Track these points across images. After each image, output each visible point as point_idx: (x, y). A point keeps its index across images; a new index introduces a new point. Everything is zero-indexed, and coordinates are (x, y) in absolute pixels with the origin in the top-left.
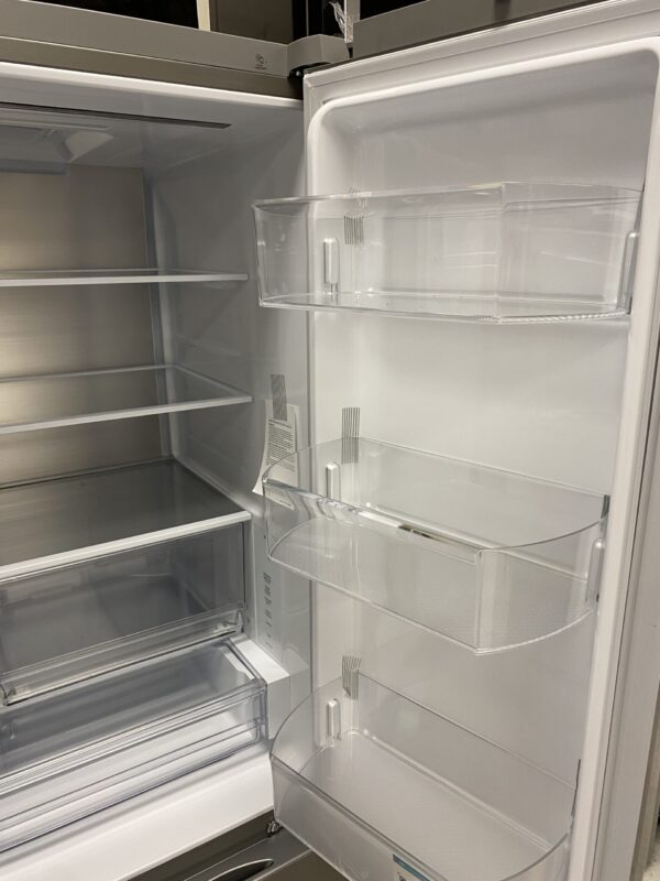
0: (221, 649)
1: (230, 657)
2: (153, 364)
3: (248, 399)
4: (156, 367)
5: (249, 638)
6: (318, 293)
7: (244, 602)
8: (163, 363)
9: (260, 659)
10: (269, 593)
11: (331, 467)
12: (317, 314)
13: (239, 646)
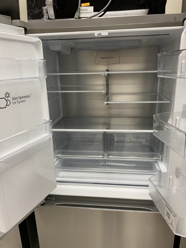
0: (155, 163)
1: (156, 165)
2: (154, 93)
3: (169, 102)
4: (155, 94)
5: (162, 162)
6: (179, 74)
7: (162, 152)
8: (157, 93)
9: (162, 167)
10: (167, 151)
11: (178, 118)
12: (178, 79)
13: (159, 163)
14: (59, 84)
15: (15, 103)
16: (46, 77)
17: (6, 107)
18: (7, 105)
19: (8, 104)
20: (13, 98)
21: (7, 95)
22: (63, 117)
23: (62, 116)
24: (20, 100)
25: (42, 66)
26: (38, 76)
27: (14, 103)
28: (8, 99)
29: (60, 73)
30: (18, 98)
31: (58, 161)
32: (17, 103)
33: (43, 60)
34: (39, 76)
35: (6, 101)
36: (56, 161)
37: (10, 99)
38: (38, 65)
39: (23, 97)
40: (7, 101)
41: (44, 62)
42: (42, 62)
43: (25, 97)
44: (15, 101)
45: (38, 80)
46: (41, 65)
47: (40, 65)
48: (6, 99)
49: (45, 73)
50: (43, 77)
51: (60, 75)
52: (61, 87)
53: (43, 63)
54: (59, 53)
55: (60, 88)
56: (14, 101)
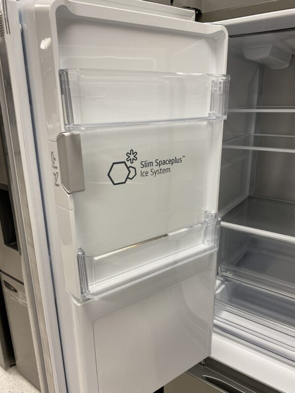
14: (253, 130)
15: (147, 173)
16: (225, 117)
17: (124, 183)
18: (128, 178)
19: (130, 176)
20: (143, 163)
21: (132, 157)
22: (250, 198)
23: (247, 193)
24: (157, 168)
25: (219, 91)
26: (207, 116)
27: (144, 174)
28: (132, 165)
29: (257, 108)
30: (155, 164)
31: (223, 286)
32: (150, 173)
33: (224, 76)
34: (209, 114)
35: (128, 168)
36: (220, 286)
37: (137, 164)
38: (210, 89)
39: (165, 163)
40: (130, 168)
41: (225, 82)
42: (220, 82)
43: (171, 162)
44: (148, 169)
45: (205, 123)
46: (218, 89)
47: (216, 90)
48: (129, 164)
49: (225, 108)
50: (217, 117)
51: (257, 113)
52: (255, 136)
53: (222, 86)
54: (262, 67)
55: (252, 140)
56: (144, 169)
